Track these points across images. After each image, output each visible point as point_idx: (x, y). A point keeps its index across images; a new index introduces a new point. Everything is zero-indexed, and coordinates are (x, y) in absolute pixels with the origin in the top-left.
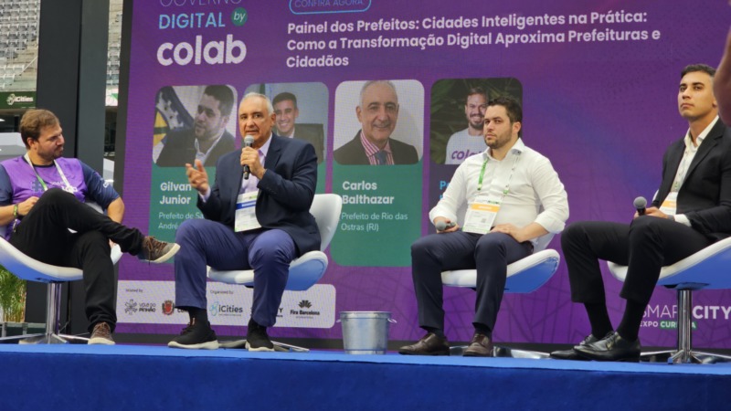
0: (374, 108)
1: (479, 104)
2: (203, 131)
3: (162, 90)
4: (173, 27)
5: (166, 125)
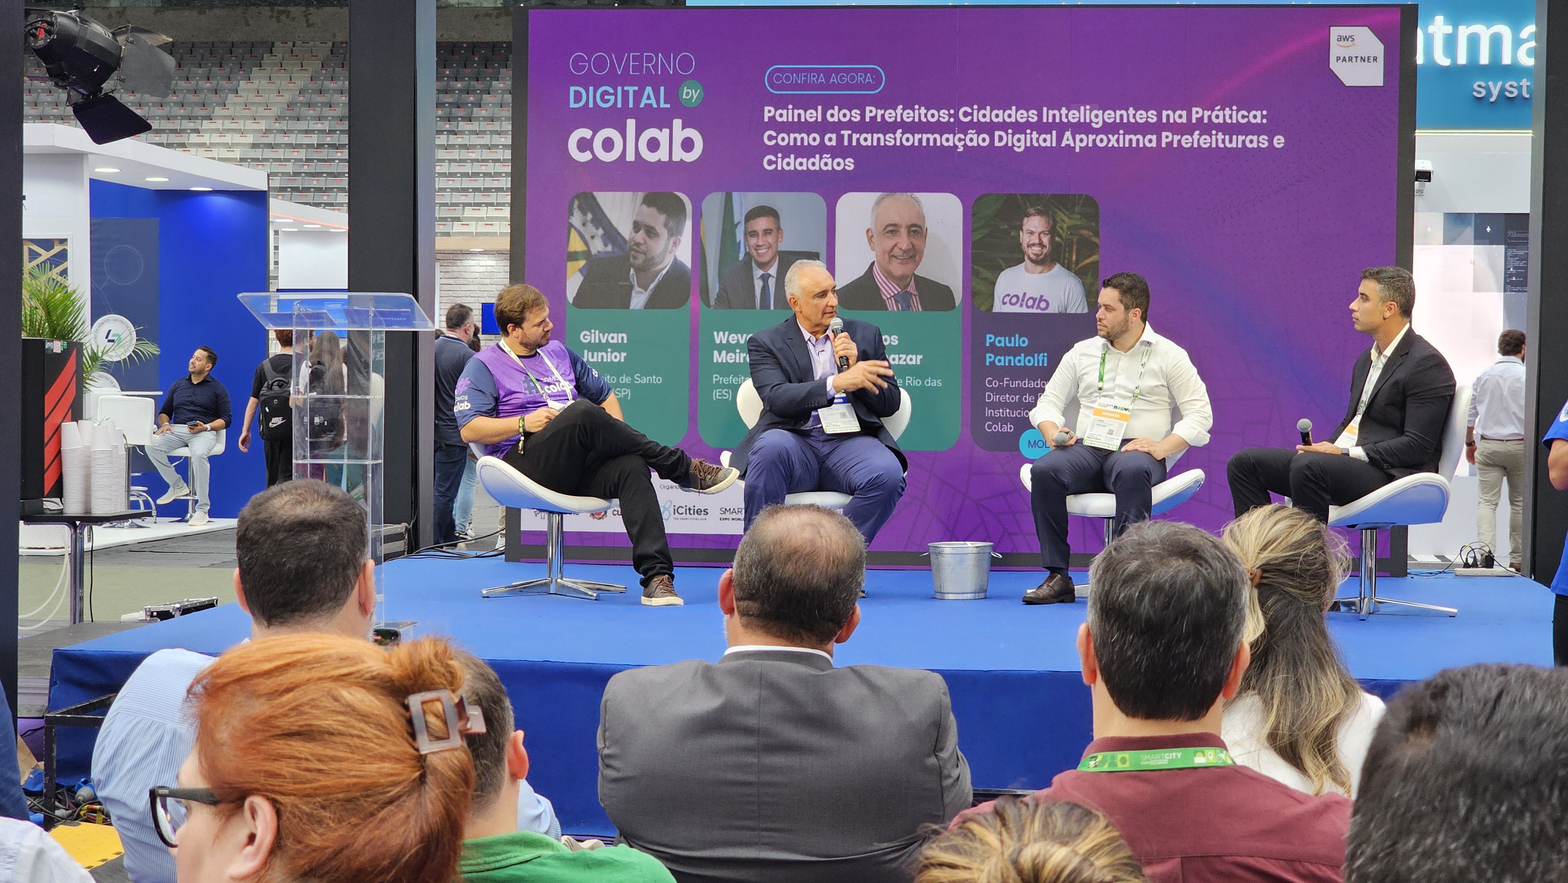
0: (892, 231)
1: (1039, 230)
2: (641, 258)
3: (578, 196)
4: (591, 105)
5: (585, 249)
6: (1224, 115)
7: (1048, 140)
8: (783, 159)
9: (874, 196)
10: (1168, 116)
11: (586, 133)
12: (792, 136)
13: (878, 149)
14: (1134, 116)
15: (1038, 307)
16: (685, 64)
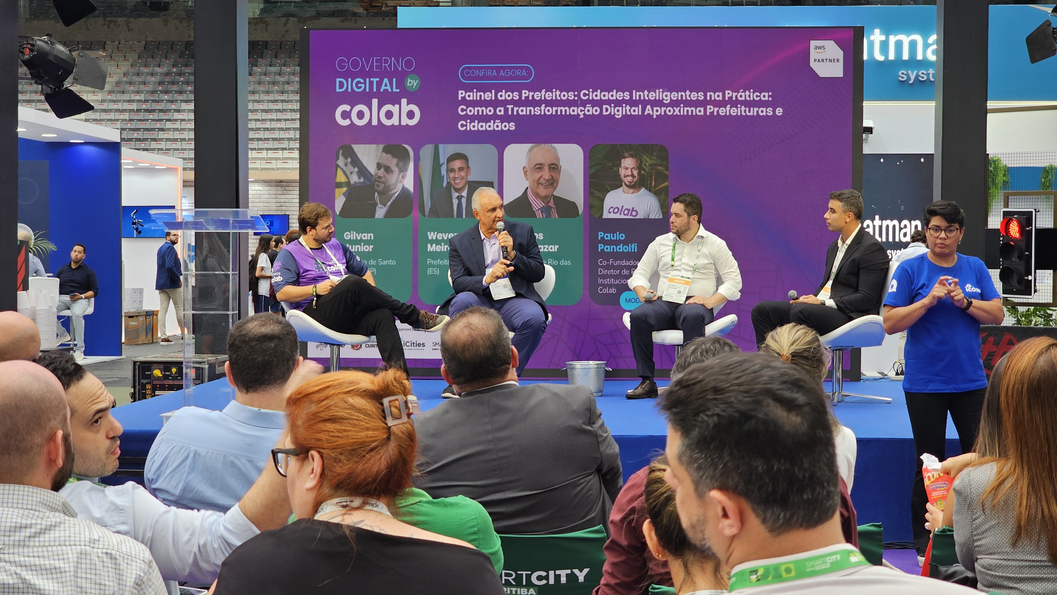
0: (539, 168)
1: (631, 167)
2: (382, 186)
4: (350, 90)
5: (347, 180)
6: (745, 95)
7: (637, 111)
8: (470, 123)
9: (528, 146)
10: (711, 96)
11: (347, 108)
12: (476, 109)
13: (530, 118)
14: (690, 96)
15: (631, 215)
16: (409, 64)
